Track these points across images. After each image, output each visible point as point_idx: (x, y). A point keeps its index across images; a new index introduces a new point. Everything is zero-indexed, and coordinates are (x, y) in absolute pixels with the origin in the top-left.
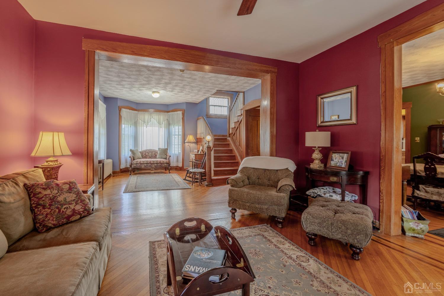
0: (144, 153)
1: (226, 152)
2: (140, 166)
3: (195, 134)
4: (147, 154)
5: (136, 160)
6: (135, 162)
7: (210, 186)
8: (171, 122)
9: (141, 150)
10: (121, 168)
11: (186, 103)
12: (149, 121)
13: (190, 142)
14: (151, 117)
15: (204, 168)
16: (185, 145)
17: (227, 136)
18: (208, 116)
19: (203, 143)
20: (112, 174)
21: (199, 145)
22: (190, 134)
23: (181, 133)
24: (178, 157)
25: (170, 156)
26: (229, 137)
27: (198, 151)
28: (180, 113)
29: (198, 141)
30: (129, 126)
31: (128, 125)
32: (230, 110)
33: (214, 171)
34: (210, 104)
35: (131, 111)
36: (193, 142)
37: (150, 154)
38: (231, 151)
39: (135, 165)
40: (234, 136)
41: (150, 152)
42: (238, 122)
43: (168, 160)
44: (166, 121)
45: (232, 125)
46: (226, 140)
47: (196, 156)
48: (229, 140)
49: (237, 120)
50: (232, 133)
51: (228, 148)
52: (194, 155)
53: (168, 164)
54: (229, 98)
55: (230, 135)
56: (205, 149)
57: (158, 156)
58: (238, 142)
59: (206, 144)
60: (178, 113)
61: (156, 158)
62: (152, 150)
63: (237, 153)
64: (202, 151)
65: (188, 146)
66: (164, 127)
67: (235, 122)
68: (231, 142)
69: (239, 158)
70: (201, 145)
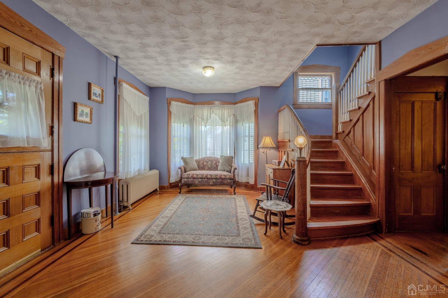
0: (201, 162)
1: (333, 167)
2: (192, 181)
3: (275, 135)
4: (205, 163)
5: (188, 173)
6: (185, 175)
7: (304, 245)
8: (239, 118)
9: (198, 158)
10: (171, 182)
11: (261, 87)
12: (209, 117)
13: (267, 148)
14: (212, 112)
15: (291, 201)
16: (259, 152)
17: (331, 137)
18: (296, 106)
19: (288, 149)
20: (158, 190)
21: (281, 152)
22: (268, 135)
23: (252, 133)
24: (248, 168)
25: (236, 169)
26: (337, 138)
27: (279, 163)
28: (251, 103)
29: (280, 146)
30: (182, 125)
31: (180, 123)
32: (339, 92)
33: (312, 207)
34: (300, 86)
35: (184, 104)
36: (271, 148)
37: (209, 163)
38: (343, 165)
39: (186, 180)
40: (348, 138)
41: (209, 161)
42: (359, 109)
43: (233, 174)
44: (232, 116)
45: (343, 116)
46: (330, 144)
47: (275, 172)
48: (338, 143)
49: (355, 107)
50: (343, 132)
51: (337, 159)
52: (272, 171)
53: (232, 179)
54: (333, 76)
55: (339, 135)
56: (292, 161)
57: (219, 168)
58: (357, 148)
59: (295, 153)
60: (248, 104)
61: (217, 170)
62: (213, 158)
63: (358, 169)
64: (286, 163)
65: (263, 152)
66: (230, 125)
67: (350, 111)
68: (342, 148)
69: (363, 180)
70: (285, 152)
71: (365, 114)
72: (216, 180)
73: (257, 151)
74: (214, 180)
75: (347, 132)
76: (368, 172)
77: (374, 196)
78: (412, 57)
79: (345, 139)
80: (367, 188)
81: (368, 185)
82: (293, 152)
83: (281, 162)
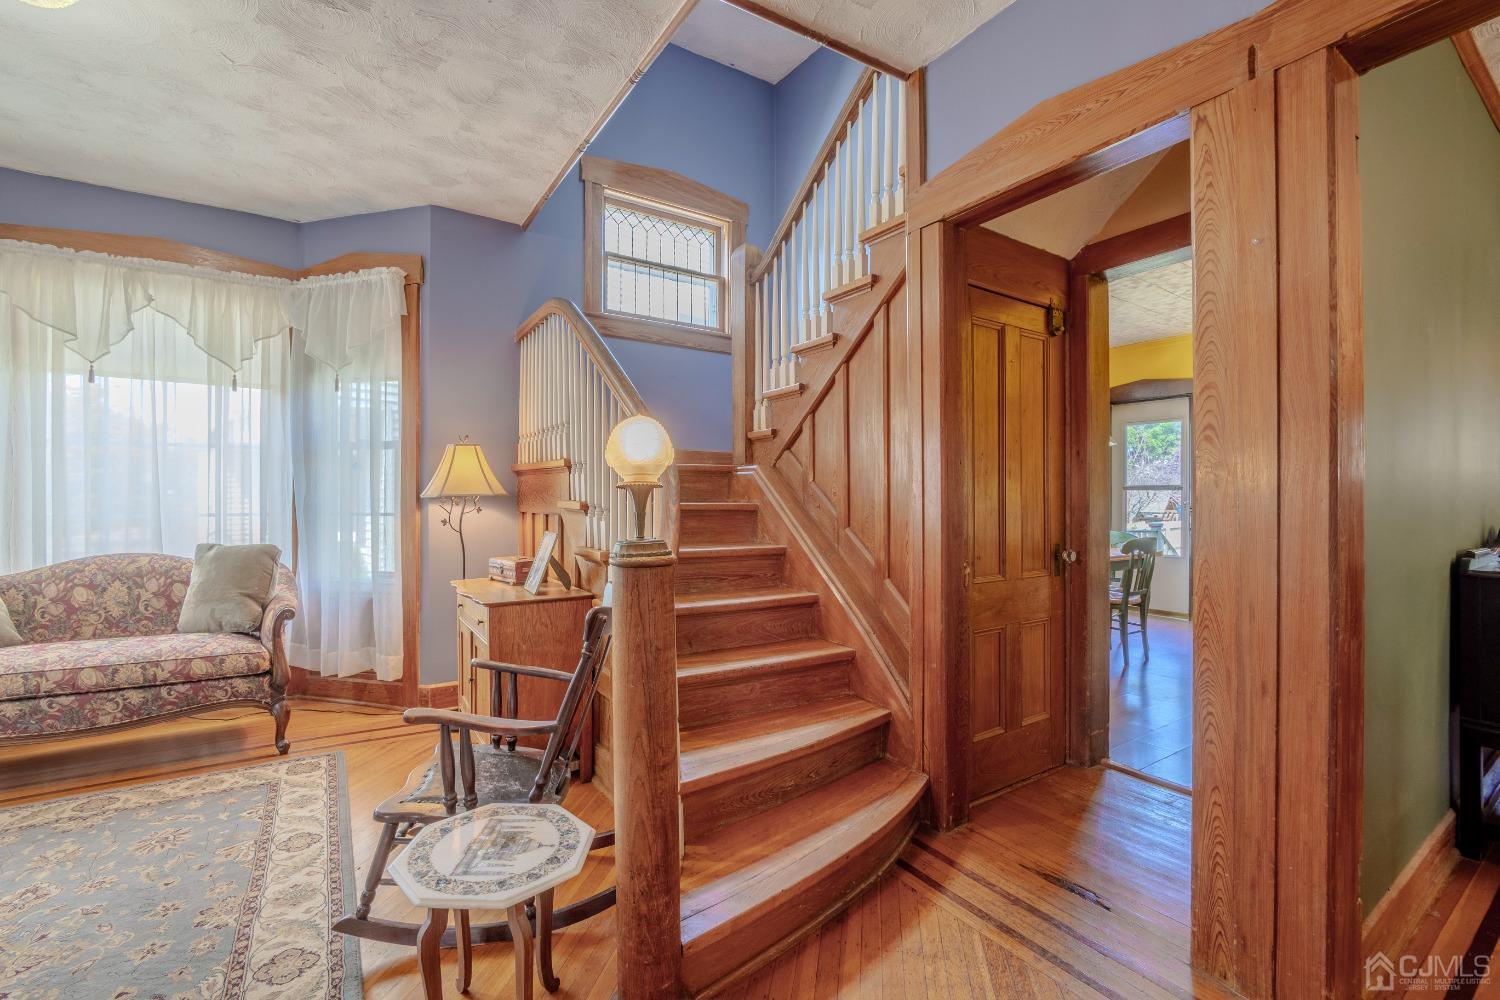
0: (52, 592)
1: (746, 577)
3: (502, 440)
4: (81, 595)
8: (315, 347)
11: (437, 210)
13: (463, 499)
14: (139, 300)
16: (424, 521)
17: (729, 458)
19: (563, 504)
21: (529, 518)
22: (463, 440)
23: (391, 431)
24: (370, 603)
25: (286, 615)
26: (750, 458)
27: (522, 571)
28: (385, 282)
29: (524, 489)
32: (756, 278)
34: (610, 246)
36: (485, 499)
37: (117, 591)
38: (777, 565)
40: (792, 456)
41: (115, 577)
42: (834, 344)
43: (270, 645)
44: (279, 338)
45: (773, 371)
46: (726, 481)
47: (500, 622)
48: (757, 478)
49: (819, 333)
50: (774, 433)
51: (753, 543)
52: (484, 614)
53: (269, 673)
54: (725, 231)
55: (757, 446)
56: (581, 561)
57: (186, 614)
58: (826, 496)
59: (595, 519)
60: (368, 285)
61: (175, 630)
62: (144, 562)
63: (835, 579)
64: (552, 572)
65: (444, 522)
66: (265, 384)
67: (799, 352)
68: (773, 496)
69: (859, 622)
70: (547, 516)
71: (853, 364)
72: (149, 694)
73: (418, 516)
74: (135, 697)
75: (786, 435)
76: (868, 587)
77: (901, 683)
78: (1049, 128)
79: (781, 464)
80: (875, 653)
81: (877, 642)
82: (588, 518)
83: (528, 564)
